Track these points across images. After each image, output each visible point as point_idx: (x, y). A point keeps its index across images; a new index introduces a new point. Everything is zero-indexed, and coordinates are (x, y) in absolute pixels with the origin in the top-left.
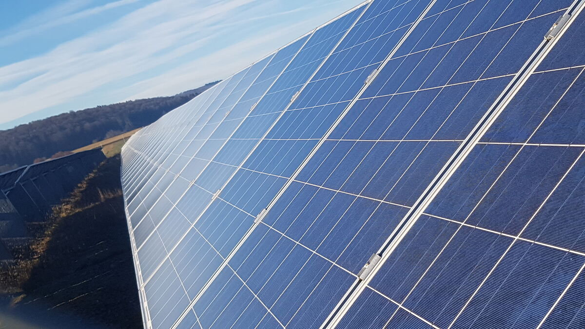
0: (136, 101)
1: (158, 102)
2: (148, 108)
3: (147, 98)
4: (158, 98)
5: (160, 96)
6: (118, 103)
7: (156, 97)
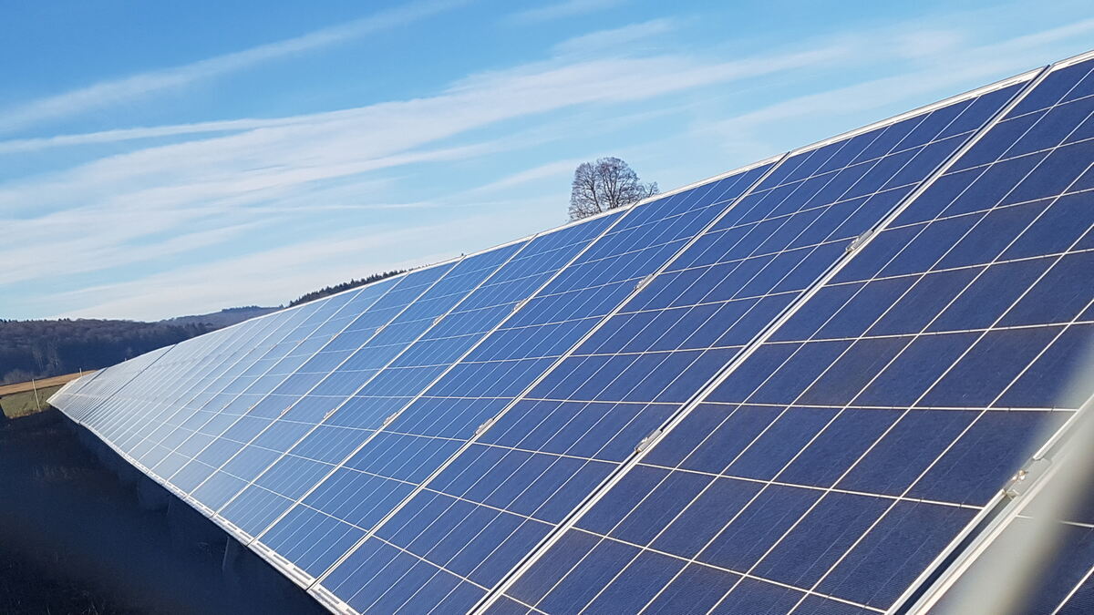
0: (79, 321)
1: (121, 329)
2: (100, 337)
3: (101, 319)
4: (123, 322)
5: (127, 319)
6: (43, 319)
7: (121, 319)
